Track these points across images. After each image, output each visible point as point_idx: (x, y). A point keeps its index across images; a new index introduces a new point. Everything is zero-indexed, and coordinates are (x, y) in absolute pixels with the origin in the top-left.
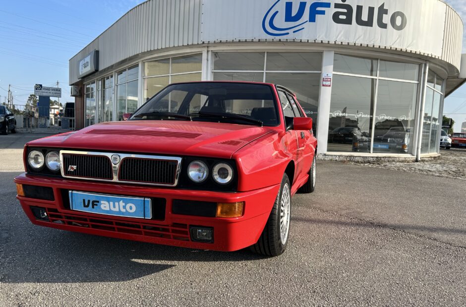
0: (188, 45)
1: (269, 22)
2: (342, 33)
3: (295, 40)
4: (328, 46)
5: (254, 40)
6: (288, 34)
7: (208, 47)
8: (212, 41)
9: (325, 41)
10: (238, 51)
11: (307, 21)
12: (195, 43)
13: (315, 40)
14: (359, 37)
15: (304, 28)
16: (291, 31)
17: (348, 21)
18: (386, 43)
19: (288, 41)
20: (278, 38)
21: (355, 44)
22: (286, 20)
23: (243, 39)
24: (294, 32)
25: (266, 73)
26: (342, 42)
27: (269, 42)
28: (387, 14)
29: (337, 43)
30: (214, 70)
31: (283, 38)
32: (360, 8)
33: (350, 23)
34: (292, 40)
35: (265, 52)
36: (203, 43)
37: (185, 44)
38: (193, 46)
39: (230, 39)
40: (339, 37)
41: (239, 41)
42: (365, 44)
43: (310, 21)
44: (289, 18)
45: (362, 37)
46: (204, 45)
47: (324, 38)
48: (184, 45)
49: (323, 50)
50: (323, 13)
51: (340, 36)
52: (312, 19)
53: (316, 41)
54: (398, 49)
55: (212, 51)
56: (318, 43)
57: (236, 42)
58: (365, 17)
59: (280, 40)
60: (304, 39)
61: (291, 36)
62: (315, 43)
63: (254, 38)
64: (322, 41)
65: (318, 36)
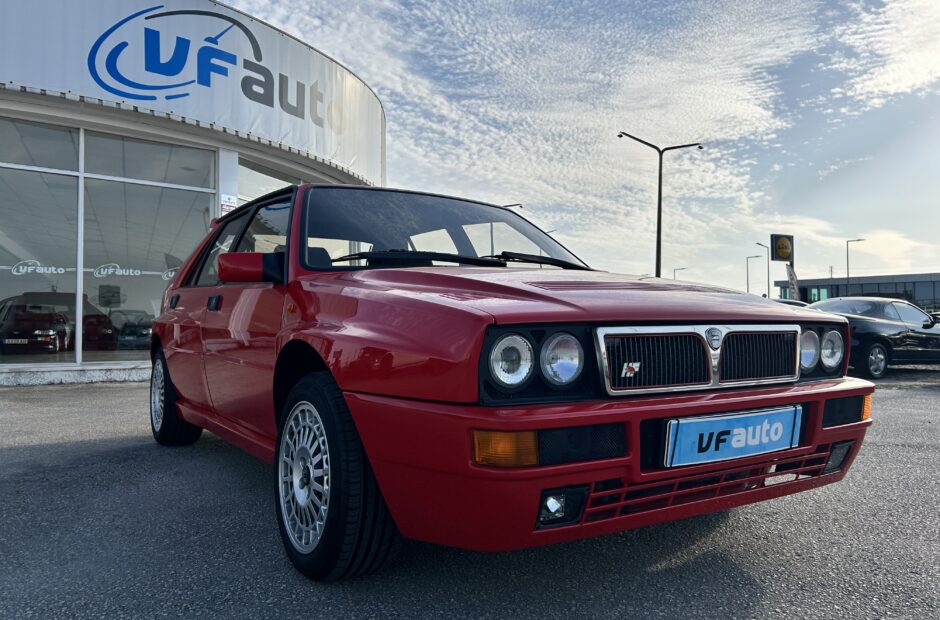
2: (259, 120)
3: (171, 116)
4: (234, 140)
5: (68, 97)
6: (154, 98)
11: (194, 81)
13: (212, 125)
14: (286, 135)
15: (187, 94)
16: (160, 94)
17: (266, 100)
18: (324, 153)
19: (156, 114)
20: (129, 104)
21: (280, 145)
22: (148, 68)
23: (35, 87)
24: (168, 98)
26: (259, 138)
27: (109, 109)
28: (321, 101)
29: (251, 138)
31: (144, 106)
32: (283, 79)
33: (271, 104)
34: (165, 116)
40: (254, 127)
41: (24, 89)
42: (295, 148)
43: (199, 82)
44: (153, 63)
47: (228, 123)
49: (218, 148)
50: (223, 71)
51: (256, 125)
52: (204, 79)
53: (215, 127)
54: (338, 168)
57: (13, 92)
58: (292, 100)
59: (136, 109)
60: (190, 117)
61: (160, 106)
62: (212, 131)
63: (66, 92)
64: (225, 130)
65: (216, 117)
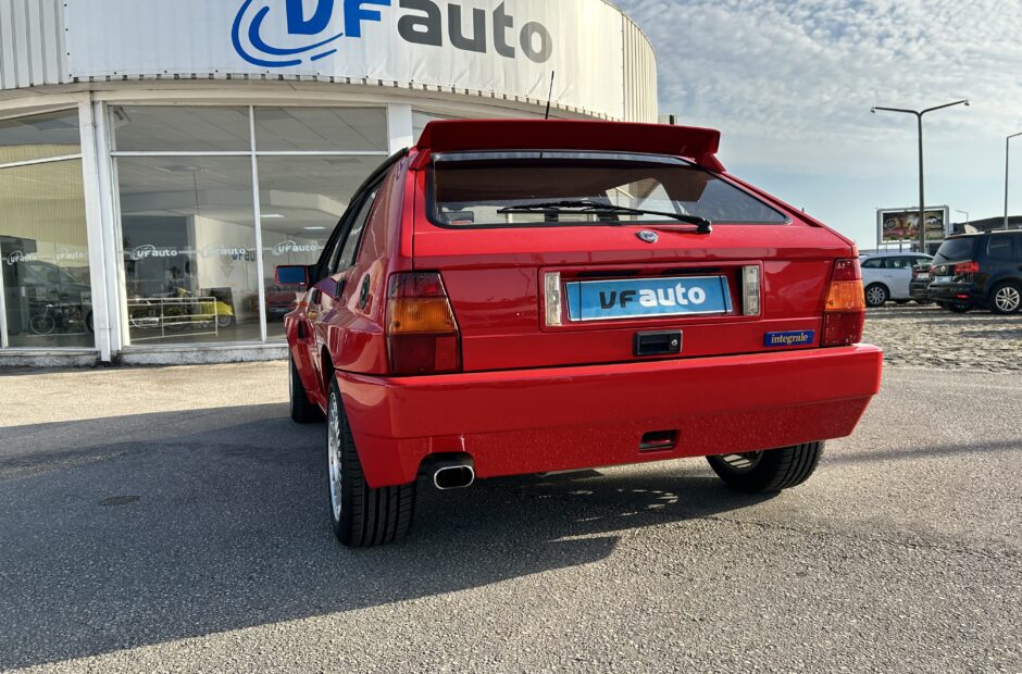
0: (32, 85)
1: (247, 33)
2: (423, 64)
3: (319, 78)
4: (396, 93)
5: (215, 76)
6: (299, 62)
7: (91, 92)
8: (100, 73)
10: (179, 104)
11: (341, 34)
12: (53, 79)
13: (364, 80)
14: (461, 75)
15: (335, 50)
16: (305, 56)
17: (433, 38)
18: (517, 87)
19: (302, 78)
20: (275, 71)
21: (453, 89)
22: (291, 31)
23: (187, 72)
24: (313, 59)
25: (257, 156)
26: (425, 86)
27: (255, 82)
28: (511, 25)
29: (414, 86)
30: (119, 150)
31: (288, 72)
32: (454, 11)
33: (438, 42)
34: (312, 78)
35: (248, 107)
36: (76, 80)
37: (25, 83)
38: (46, 88)
39: (150, 71)
40: (417, 73)
41: (177, 77)
42: (474, 89)
43: (347, 35)
44: (296, 24)
45: (467, 74)
46: (79, 87)
47: (385, 74)
48: (21, 86)
49: (385, 104)
50: (375, 16)
51: (419, 71)
52: (353, 30)
53: (368, 82)
54: (541, 104)
55: (104, 102)
56: (373, 86)
57: (167, 80)
58: (468, 32)
59: (281, 78)
60: (340, 75)
61: (307, 68)
62: (364, 87)
63: (213, 72)
64: (380, 83)
65: (370, 70)
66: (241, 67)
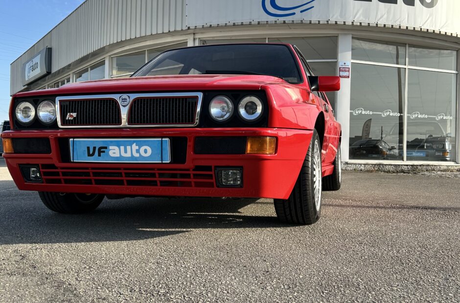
0: (169, 31)
1: (270, 1)
2: (361, 12)
3: (303, 22)
4: (345, 28)
5: (253, 23)
6: (294, 14)
7: (194, 34)
8: (199, 25)
9: (340, 22)
10: (233, 38)
12: (179, 29)
13: (327, 21)
14: (382, 16)
15: (313, 7)
16: (297, 11)
18: (415, 23)
19: (295, 22)
20: (282, 19)
21: (377, 24)
23: (238, 22)
24: (301, 12)
26: (360, 23)
27: (271, 25)
29: (355, 24)
31: (288, 19)
34: (300, 22)
35: (266, 38)
36: (189, 28)
37: (166, 31)
38: (175, 33)
39: (222, 22)
40: (357, 17)
41: (234, 24)
42: (389, 24)
45: (385, 16)
46: (190, 31)
47: (339, 18)
48: (165, 32)
49: (338, 34)
51: (358, 15)
53: (329, 22)
54: (429, 31)
55: (199, 38)
56: (331, 25)
57: (230, 26)
59: (284, 22)
60: (314, 20)
61: (298, 17)
62: (327, 25)
63: (251, 21)
64: (336, 22)
65: (331, 16)
66: (265, 18)
